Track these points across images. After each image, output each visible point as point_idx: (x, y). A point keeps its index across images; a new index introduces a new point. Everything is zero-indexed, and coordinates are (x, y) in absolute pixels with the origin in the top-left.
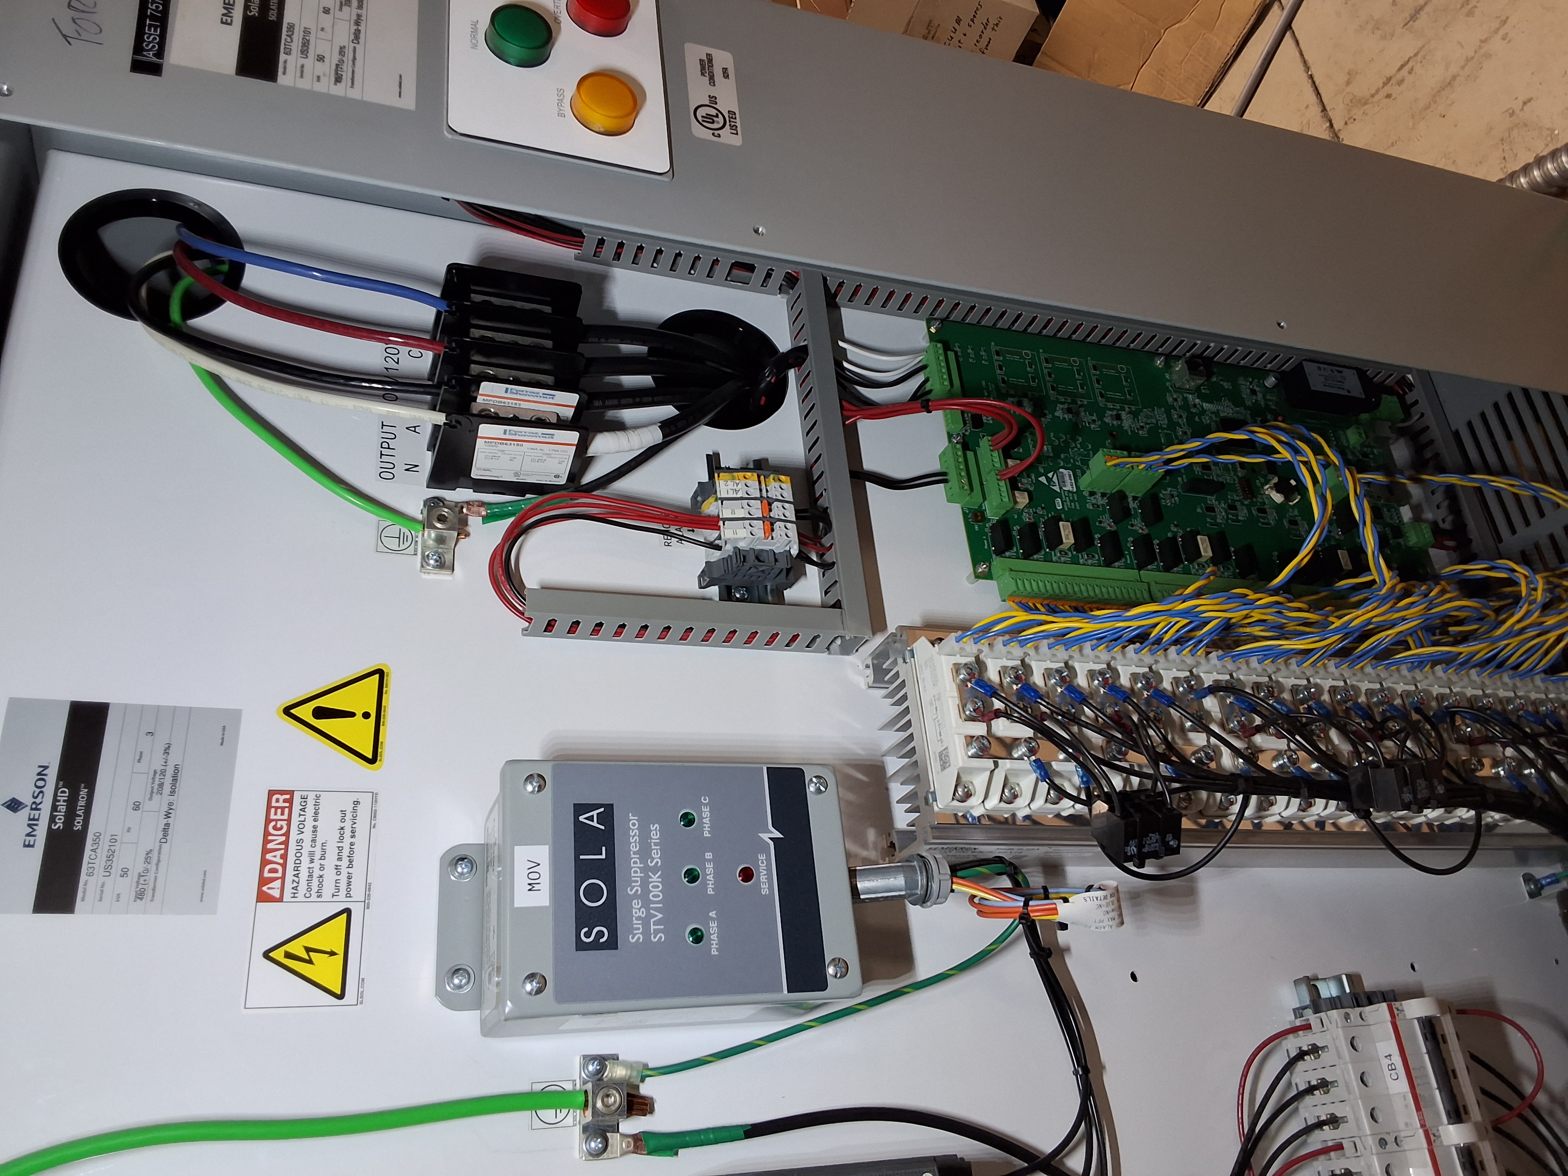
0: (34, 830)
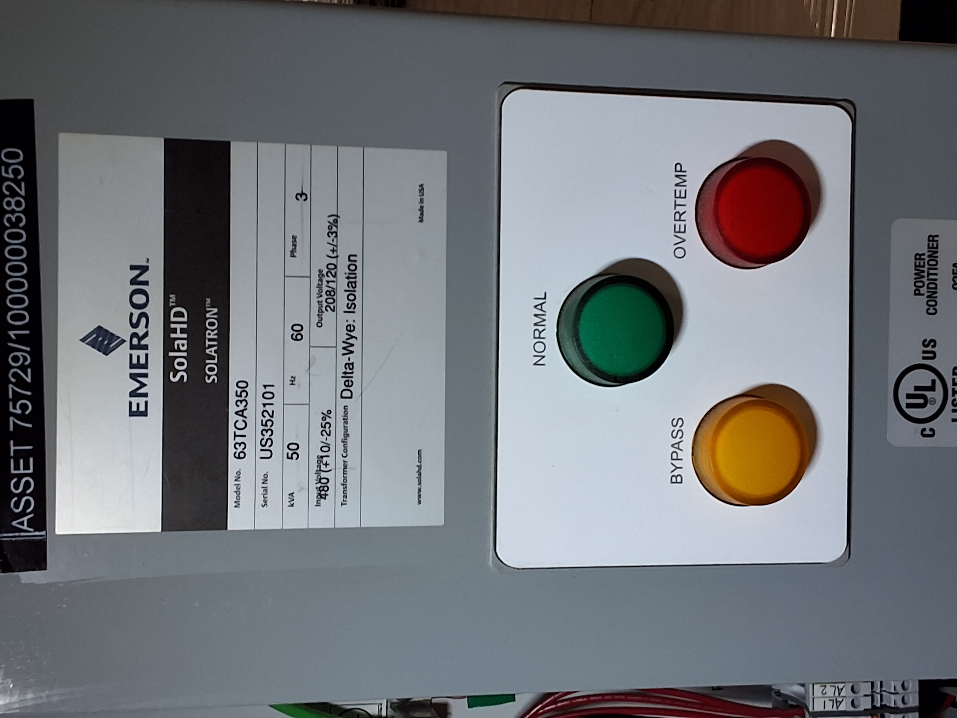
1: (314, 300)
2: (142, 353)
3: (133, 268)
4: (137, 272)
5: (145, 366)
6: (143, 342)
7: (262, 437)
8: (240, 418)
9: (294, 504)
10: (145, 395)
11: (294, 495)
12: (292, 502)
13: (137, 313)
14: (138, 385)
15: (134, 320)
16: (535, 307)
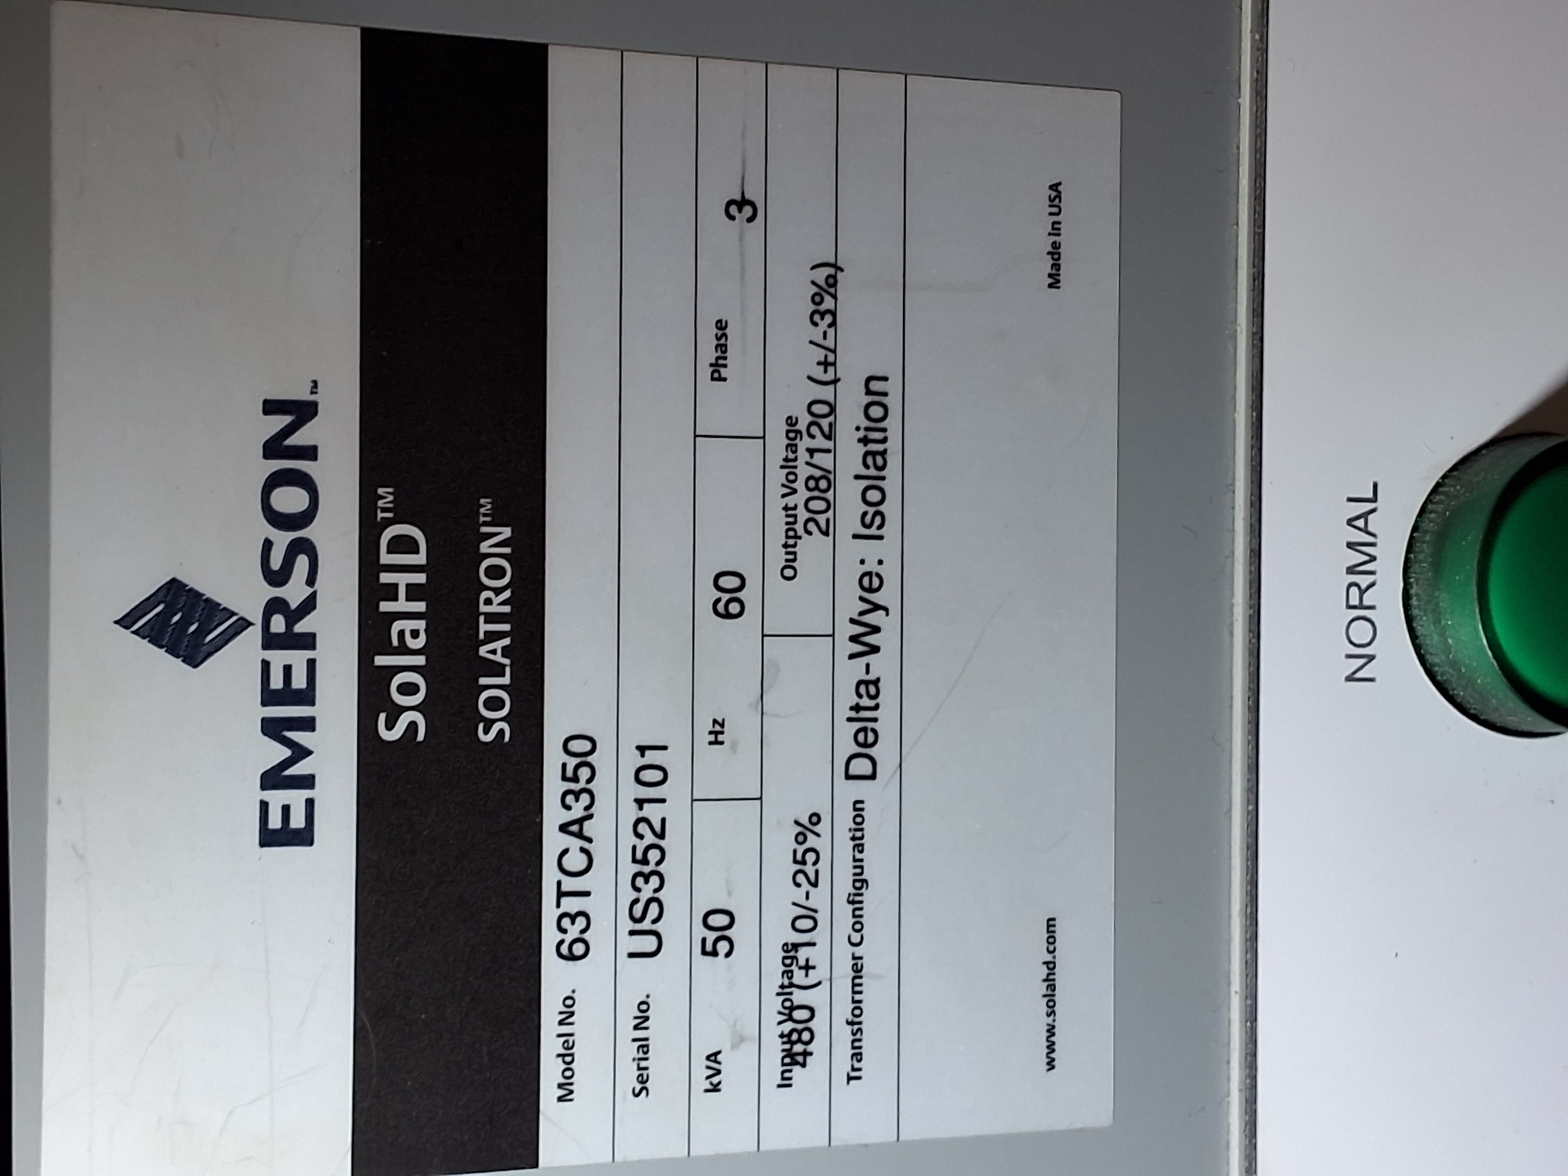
0: (301, 753)
1: (775, 504)
2: (298, 659)
3: (271, 407)
4: (283, 421)
5: (307, 697)
6: (300, 627)
7: (634, 895)
8: (575, 844)
9: (719, 1083)
10: (307, 782)
11: (719, 1058)
12: (715, 1080)
13: (282, 539)
14: (286, 753)
15: (276, 562)
16: (1350, 522)
